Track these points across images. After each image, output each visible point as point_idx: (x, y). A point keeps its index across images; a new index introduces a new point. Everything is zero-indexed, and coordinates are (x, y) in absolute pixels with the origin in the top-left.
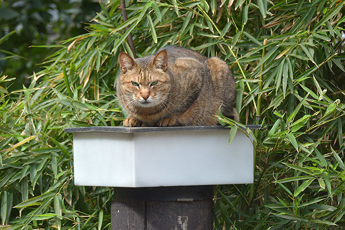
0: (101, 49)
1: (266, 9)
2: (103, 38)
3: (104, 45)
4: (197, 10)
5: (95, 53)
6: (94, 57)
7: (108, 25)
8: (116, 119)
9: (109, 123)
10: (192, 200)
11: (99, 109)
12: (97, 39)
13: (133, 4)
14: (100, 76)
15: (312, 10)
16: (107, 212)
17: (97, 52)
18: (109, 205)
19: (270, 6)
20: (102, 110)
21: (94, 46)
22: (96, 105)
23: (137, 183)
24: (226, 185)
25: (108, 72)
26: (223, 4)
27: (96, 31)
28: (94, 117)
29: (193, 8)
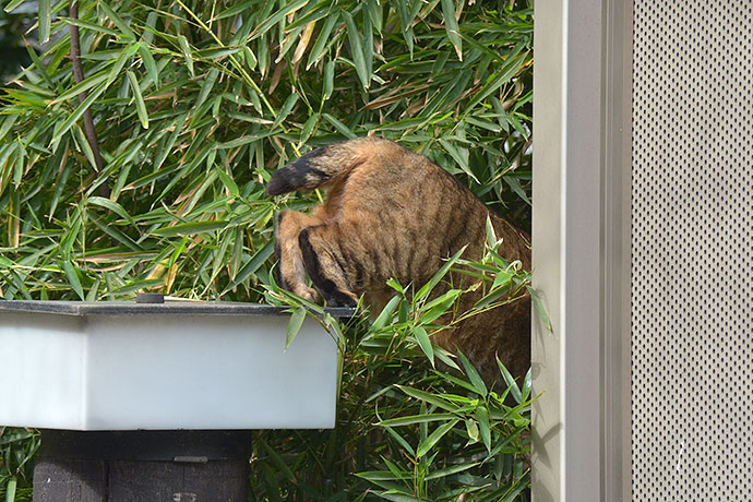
0: (26, 141)
1: (370, 68)
2: (32, 117)
3: (33, 133)
4: (230, 67)
5: (12, 148)
6: (11, 157)
7: (44, 92)
8: (52, 287)
9: (36, 295)
10: (205, 459)
11: (17, 266)
12: (17, 120)
13: (97, 50)
14: (22, 197)
15: (464, 76)
16: (25, 482)
17: (18, 148)
18: (29, 467)
19: (378, 63)
20: (24, 267)
21: (12, 135)
22: (11, 256)
23: (90, 420)
24: (279, 431)
25: (39, 189)
26: (281, 56)
27: (18, 104)
28: (5, 282)
29: (222, 62)
